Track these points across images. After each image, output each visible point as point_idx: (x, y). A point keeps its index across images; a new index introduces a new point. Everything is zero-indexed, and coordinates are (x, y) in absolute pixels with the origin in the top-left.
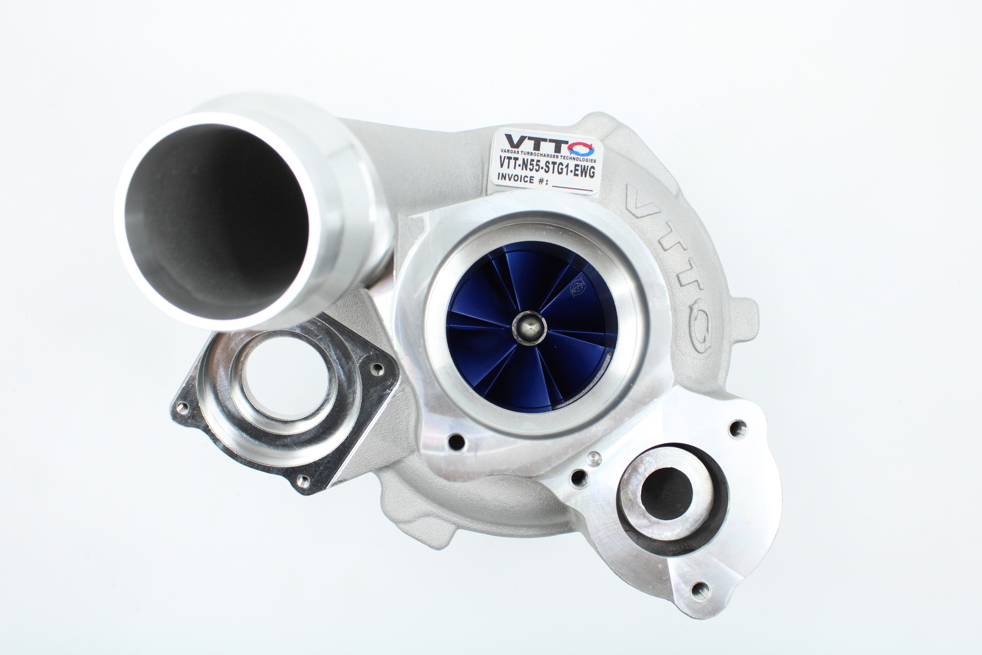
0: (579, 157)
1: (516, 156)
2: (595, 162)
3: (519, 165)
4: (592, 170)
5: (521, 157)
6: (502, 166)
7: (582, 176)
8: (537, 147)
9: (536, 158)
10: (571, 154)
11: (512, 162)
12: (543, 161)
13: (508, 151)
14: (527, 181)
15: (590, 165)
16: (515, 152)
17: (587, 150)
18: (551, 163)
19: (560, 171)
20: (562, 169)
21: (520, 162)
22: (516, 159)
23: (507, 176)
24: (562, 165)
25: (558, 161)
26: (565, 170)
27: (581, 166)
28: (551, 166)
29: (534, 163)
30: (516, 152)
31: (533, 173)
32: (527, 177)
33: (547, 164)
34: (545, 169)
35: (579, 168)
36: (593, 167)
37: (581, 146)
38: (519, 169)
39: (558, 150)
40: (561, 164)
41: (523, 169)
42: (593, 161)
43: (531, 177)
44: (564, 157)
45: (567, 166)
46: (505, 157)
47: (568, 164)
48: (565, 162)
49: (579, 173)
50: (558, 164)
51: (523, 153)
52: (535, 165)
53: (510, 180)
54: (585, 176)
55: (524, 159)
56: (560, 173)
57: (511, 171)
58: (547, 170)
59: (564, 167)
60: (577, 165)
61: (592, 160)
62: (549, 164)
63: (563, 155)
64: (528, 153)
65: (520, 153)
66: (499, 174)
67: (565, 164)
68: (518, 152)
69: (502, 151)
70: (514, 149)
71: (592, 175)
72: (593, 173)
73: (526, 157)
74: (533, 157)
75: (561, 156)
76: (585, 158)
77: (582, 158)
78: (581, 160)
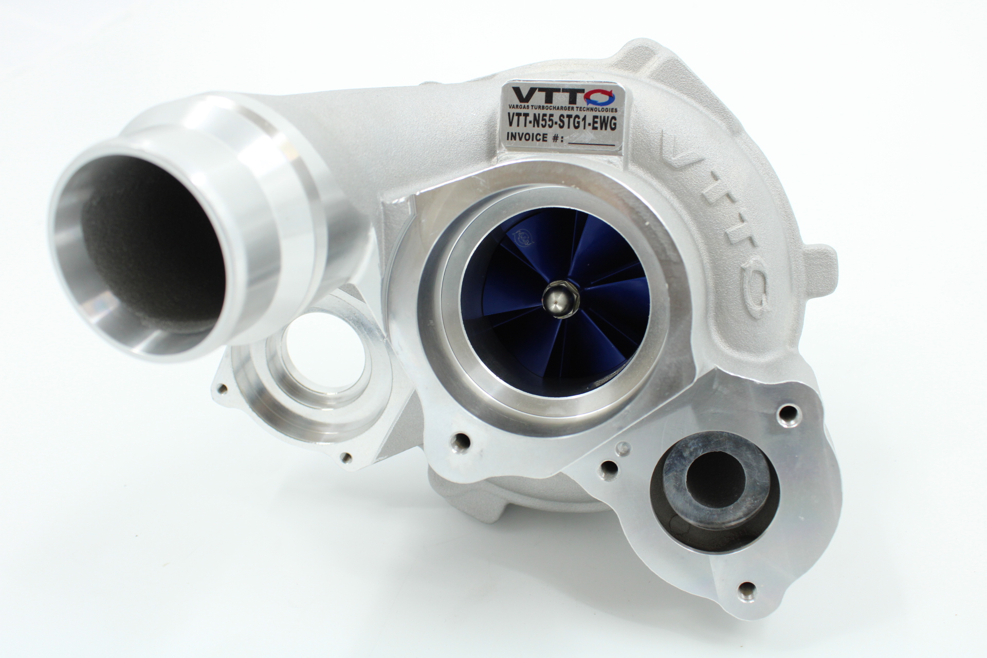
0: (597, 107)
1: (525, 111)
2: (616, 111)
3: (530, 122)
4: (613, 121)
5: (531, 112)
6: (511, 124)
7: (601, 129)
8: (549, 99)
9: (548, 112)
10: (588, 104)
11: (522, 118)
12: (557, 115)
13: (517, 106)
14: (539, 140)
15: (611, 115)
16: (524, 107)
17: (606, 98)
18: (565, 116)
19: (577, 125)
20: (578, 123)
21: (530, 118)
22: (526, 115)
23: (517, 135)
24: (579, 118)
25: (574, 113)
26: (582, 124)
27: (601, 117)
28: (566, 120)
29: (547, 118)
30: (526, 107)
31: (547, 130)
32: (540, 135)
33: (562, 118)
34: (560, 124)
35: (598, 120)
36: (614, 118)
37: (599, 94)
38: (530, 126)
39: (573, 100)
40: (577, 116)
41: (534, 126)
42: (614, 110)
43: (544, 135)
44: (581, 108)
45: (584, 119)
46: (514, 114)
47: (585, 116)
48: (582, 115)
49: (598, 125)
50: (573, 117)
51: (534, 107)
52: (547, 120)
53: (520, 139)
54: (606, 129)
55: (535, 115)
56: (576, 128)
57: (522, 130)
58: (562, 124)
59: (580, 120)
60: (595, 117)
61: (612, 109)
62: (564, 118)
63: (579, 106)
64: (540, 107)
65: (530, 107)
66: (508, 133)
67: (582, 117)
68: (528, 106)
69: (510, 108)
70: (523, 104)
71: (613, 126)
72: (615, 124)
73: (537, 112)
74: (545, 111)
75: (577, 108)
76: (605, 107)
77: (600, 108)
78: (600, 110)
